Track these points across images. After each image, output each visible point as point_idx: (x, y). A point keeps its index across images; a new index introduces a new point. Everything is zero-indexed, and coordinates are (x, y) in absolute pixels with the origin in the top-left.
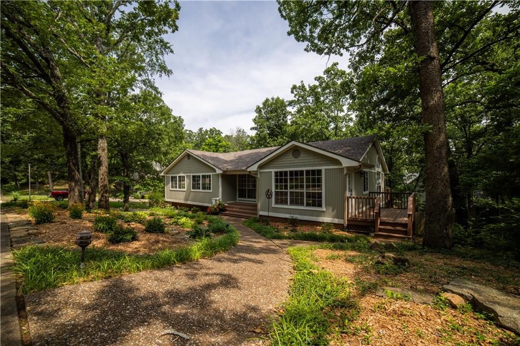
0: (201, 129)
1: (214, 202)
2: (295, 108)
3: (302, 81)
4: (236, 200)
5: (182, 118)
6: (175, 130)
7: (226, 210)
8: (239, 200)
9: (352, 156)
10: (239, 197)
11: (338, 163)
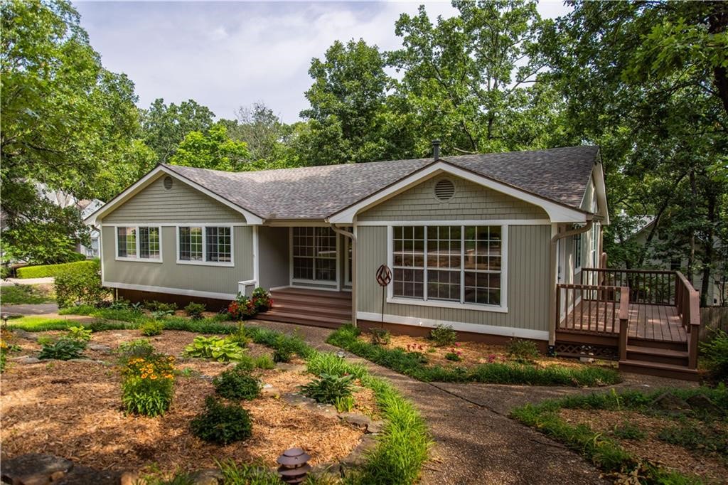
0: (159, 103)
1: (242, 289)
2: (401, 69)
3: (422, 7)
4: (289, 284)
5: (129, 78)
6: (115, 109)
7: (271, 308)
8: (294, 284)
9: (560, 196)
10: (296, 276)
11: (540, 213)
